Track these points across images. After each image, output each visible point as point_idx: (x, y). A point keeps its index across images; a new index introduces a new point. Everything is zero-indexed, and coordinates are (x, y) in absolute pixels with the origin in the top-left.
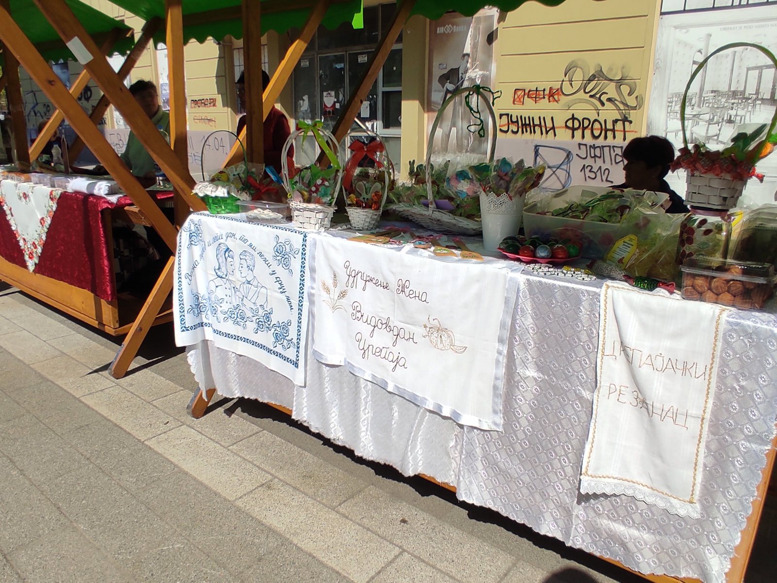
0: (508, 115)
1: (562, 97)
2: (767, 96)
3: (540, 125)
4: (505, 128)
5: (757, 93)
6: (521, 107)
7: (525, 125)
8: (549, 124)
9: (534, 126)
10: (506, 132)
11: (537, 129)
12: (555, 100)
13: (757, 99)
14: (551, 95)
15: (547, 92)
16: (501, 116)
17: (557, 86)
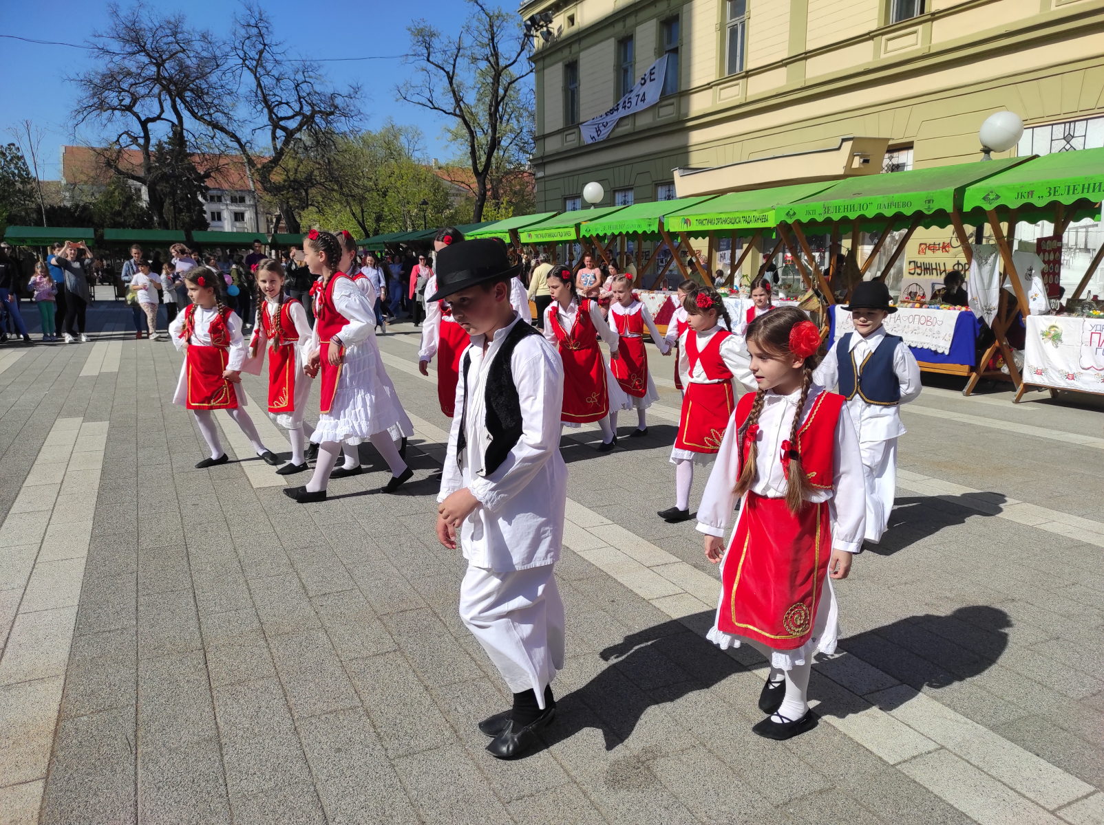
0: (914, 262)
1: (951, 249)
2: (1083, 246)
3: (936, 269)
4: (913, 271)
5: (1076, 245)
6: (924, 256)
7: (926, 269)
8: (942, 268)
9: (933, 269)
10: (913, 274)
11: (934, 272)
12: (946, 251)
13: (1076, 249)
14: (944, 247)
15: (941, 246)
16: (910, 262)
17: (947, 241)
